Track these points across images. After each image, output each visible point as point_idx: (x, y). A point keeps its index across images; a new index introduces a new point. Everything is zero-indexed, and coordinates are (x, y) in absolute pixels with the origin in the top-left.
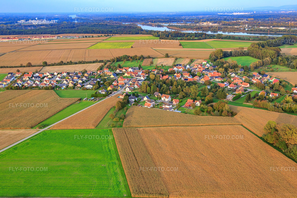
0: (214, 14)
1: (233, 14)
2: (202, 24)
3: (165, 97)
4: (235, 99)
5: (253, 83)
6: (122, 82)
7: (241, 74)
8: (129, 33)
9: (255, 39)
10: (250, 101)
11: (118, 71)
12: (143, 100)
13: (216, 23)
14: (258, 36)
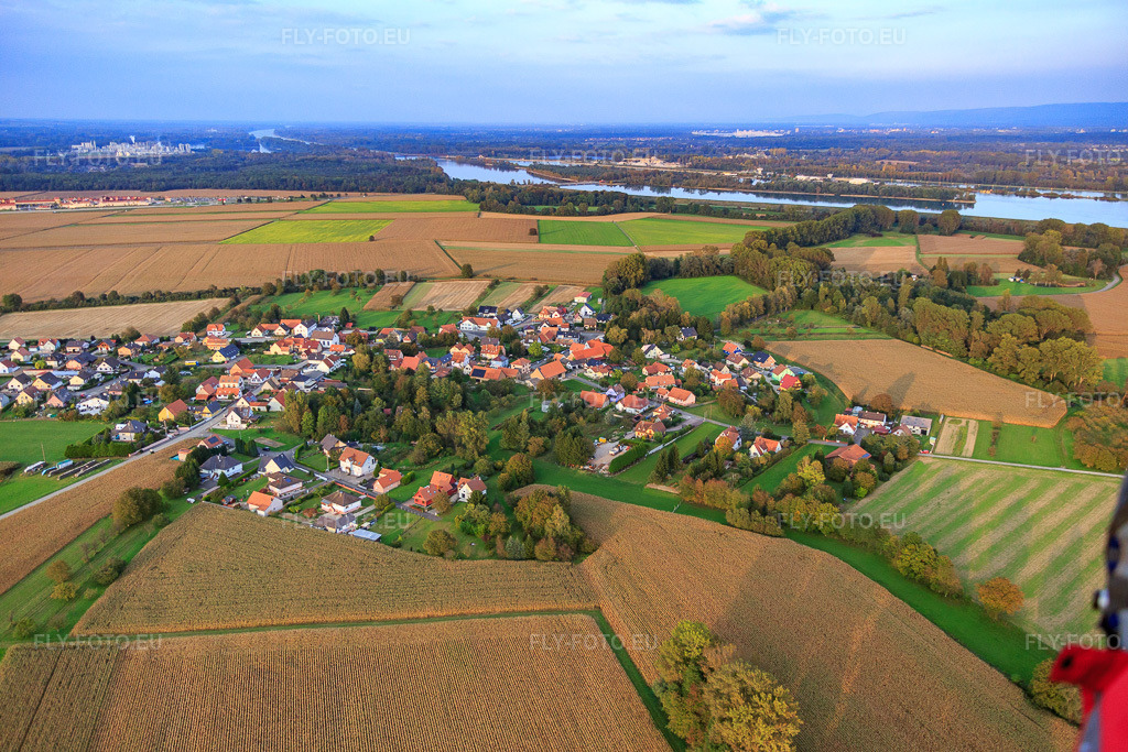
0: (679, 134)
1: (735, 134)
2: (634, 164)
3: (353, 459)
4: (619, 465)
5: (712, 389)
6: (231, 385)
7: (683, 347)
8: (395, 191)
9: (772, 214)
10: (673, 474)
11: (256, 332)
12: (264, 470)
13: (673, 160)
14: (782, 205)
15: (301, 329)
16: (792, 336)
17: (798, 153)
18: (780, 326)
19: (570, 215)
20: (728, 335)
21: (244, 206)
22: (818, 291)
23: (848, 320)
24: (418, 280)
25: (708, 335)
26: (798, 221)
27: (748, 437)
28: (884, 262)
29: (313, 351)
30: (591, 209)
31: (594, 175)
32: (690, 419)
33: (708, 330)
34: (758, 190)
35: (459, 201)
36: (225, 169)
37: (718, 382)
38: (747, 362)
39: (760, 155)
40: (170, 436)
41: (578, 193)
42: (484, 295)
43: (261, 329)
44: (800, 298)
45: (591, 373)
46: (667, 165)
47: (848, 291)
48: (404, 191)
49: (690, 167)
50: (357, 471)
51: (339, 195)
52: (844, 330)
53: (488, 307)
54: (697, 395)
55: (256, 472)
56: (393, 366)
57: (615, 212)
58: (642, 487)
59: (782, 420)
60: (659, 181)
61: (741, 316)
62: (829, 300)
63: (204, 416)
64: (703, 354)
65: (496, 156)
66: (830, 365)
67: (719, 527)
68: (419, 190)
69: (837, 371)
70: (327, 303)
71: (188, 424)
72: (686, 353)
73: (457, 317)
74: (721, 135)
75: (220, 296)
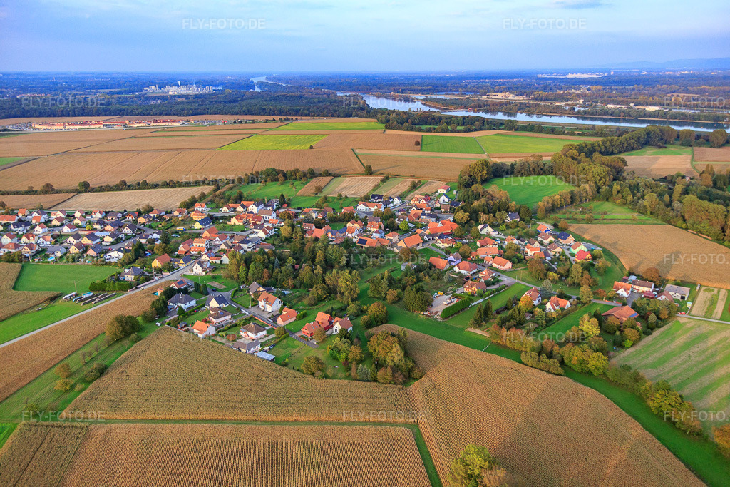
0: (528, 77)
1: (567, 76)
2: (494, 97)
3: (266, 300)
4: (449, 313)
5: (525, 258)
6: (201, 245)
7: (508, 227)
8: (333, 116)
9: (586, 132)
10: (487, 321)
11: (225, 209)
12: (209, 305)
13: (522, 94)
14: (594, 126)
15: (253, 208)
16: (590, 221)
17: (611, 89)
18: (582, 213)
19: (444, 132)
20: (542, 219)
21: (238, 125)
22: (612, 188)
23: (633, 210)
24: (336, 176)
25: (528, 218)
26: (605, 136)
27: (546, 296)
28: (665, 167)
29: (258, 223)
30: (459, 128)
31: (465, 106)
32: (506, 280)
33: (527, 215)
34: (579, 115)
35: (373, 123)
36: (230, 102)
37: (530, 253)
38: (553, 239)
39: (583, 90)
40: (156, 278)
41: (451, 117)
42: (377, 186)
43: (228, 208)
44: (598, 192)
45: (440, 244)
46: (517, 98)
47: (635, 188)
48: (338, 116)
49: (533, 99)
50: (269, 308)
51: (297, 119)
52: (630, 217)
53: (377, 195)
54: (513, 262)
55: (203, 306)
56: (307, 235)
57: (476, 130)
58: (463, 330)
59: (574, 284)
60: (510, 109)
61: (553, 205)
62: (620, 195)
63: (180, 265)
64: (522, 233)
65: (402, 92)
66: (615, 243)
67: (515, 364)
68: (348, 115)
69: (621, 248)
70: (275, 190)
71: (169, 270)
72: (510, 231)
73: (356, 201)
74: (558, 77)
75: (208, 184)
